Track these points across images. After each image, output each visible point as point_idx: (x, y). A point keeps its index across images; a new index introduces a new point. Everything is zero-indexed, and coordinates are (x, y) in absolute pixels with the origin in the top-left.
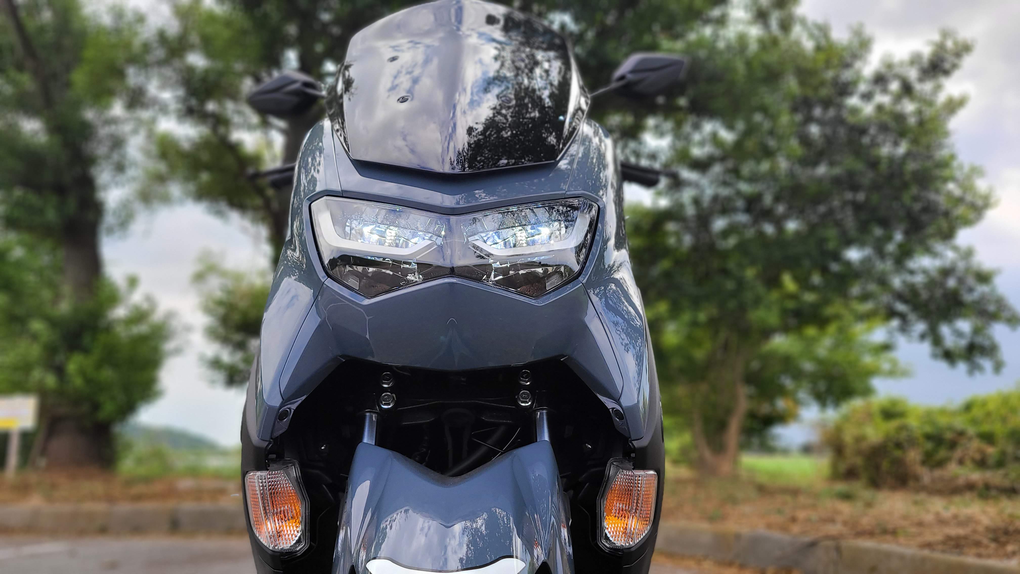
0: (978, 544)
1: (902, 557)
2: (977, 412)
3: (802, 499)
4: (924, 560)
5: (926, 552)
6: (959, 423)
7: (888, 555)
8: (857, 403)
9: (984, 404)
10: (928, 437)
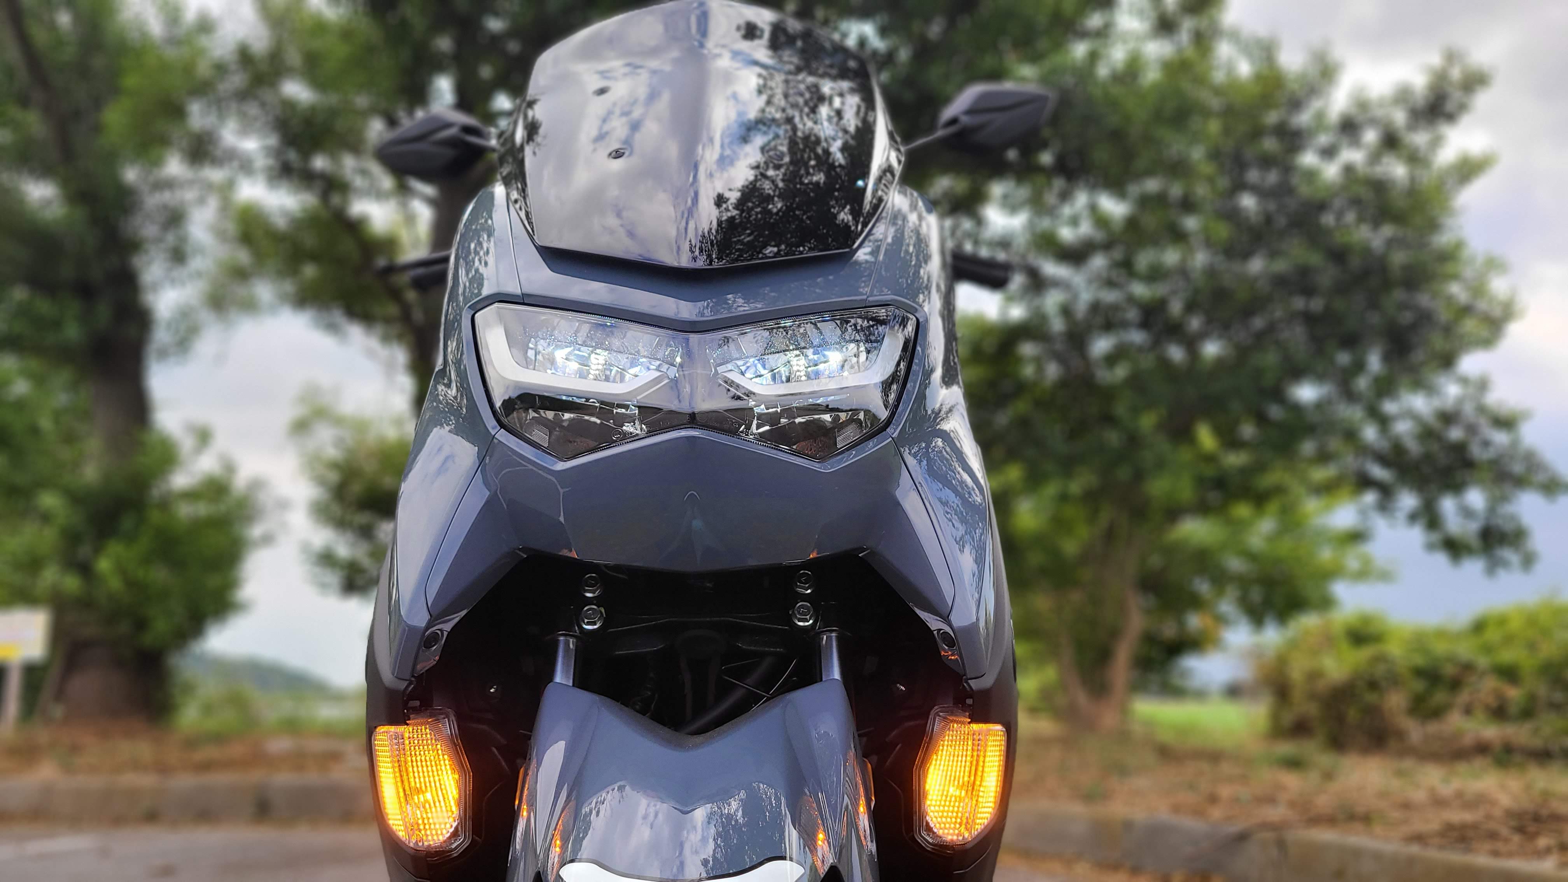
0: (1493, 836)
2: (1492, 635)
3: (1226, 768)
4: (1411, 861)
5: (1415, 849)
6: (1465, 650)
8: (1310, 621)
9: (1503, 621)
10: (1419, 672)
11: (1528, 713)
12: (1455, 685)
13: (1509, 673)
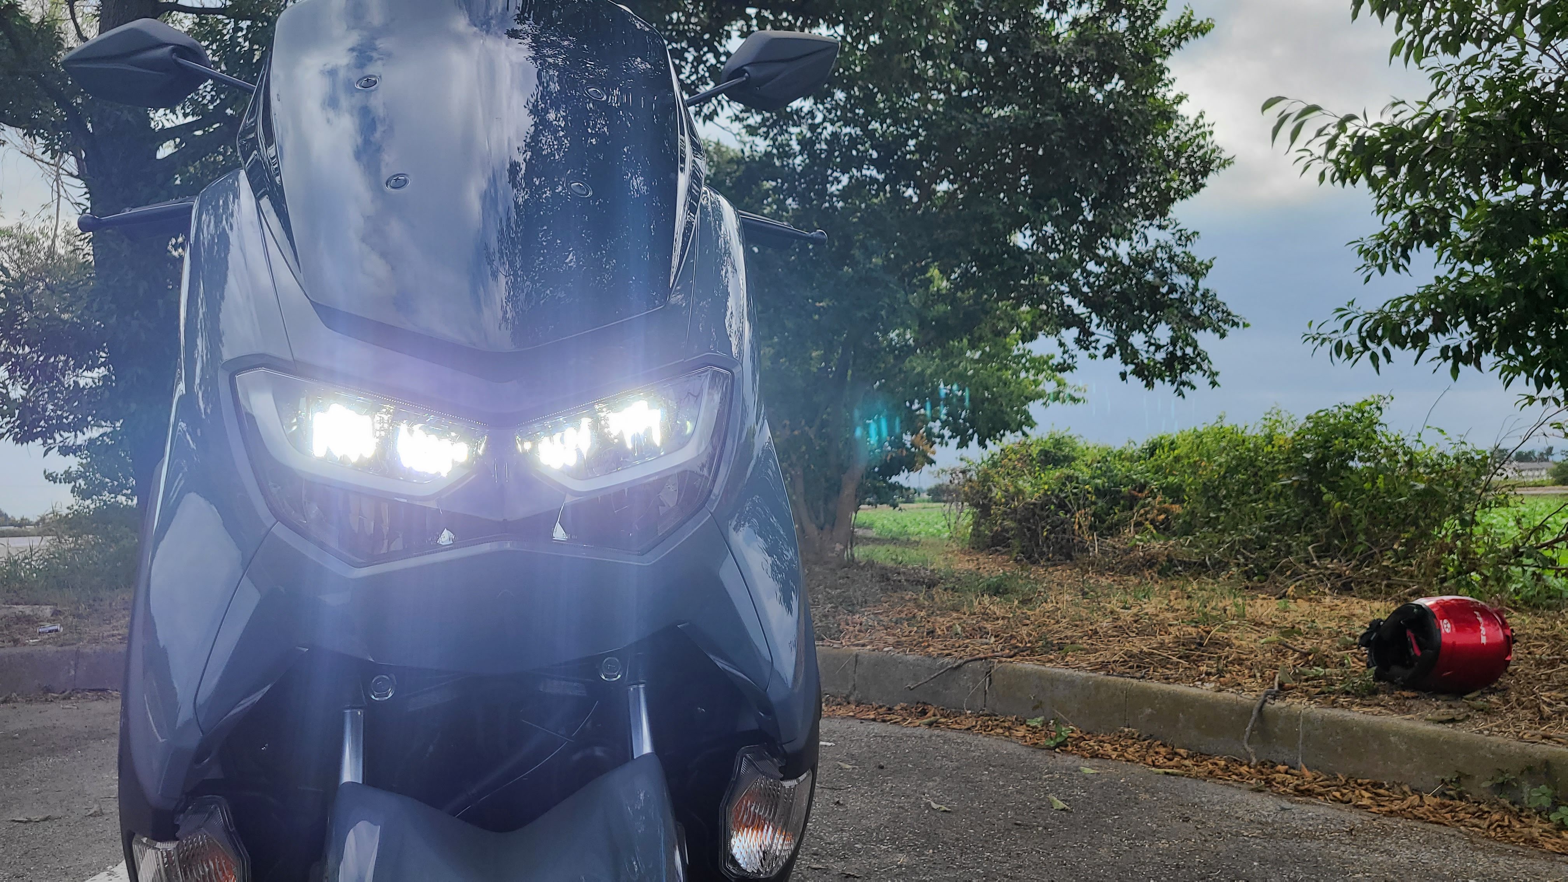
0: (1165, 663)
1: (1070, 683)
2: (1164, 458)
3: (940, 595)
4: (1098, 686)
5: (1101, 675)
6: (1139, 471)
7: (1053, 680)
8: (1010, 439)
9: (1173, 445)
10: (1099, 492)
11: (1188, 529)
12: (1132, 502)
13: (1175, 493)
